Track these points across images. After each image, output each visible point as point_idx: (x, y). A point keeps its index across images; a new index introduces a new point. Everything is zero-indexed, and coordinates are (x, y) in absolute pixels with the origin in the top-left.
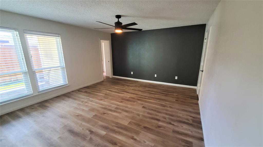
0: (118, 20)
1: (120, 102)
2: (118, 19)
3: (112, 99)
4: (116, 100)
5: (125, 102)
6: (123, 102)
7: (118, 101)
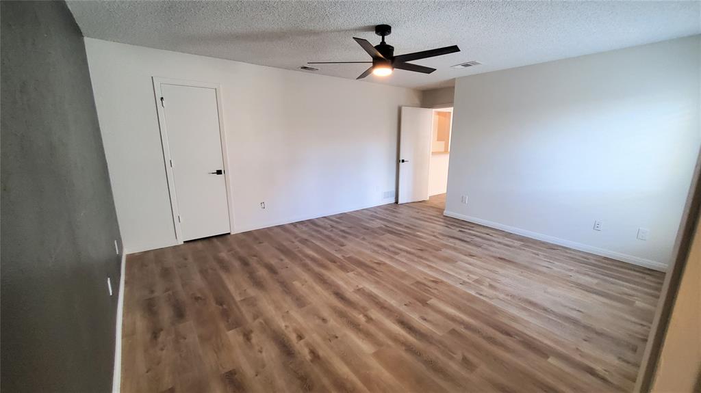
0: (383, 39)
1: (385, 264)
2: (381, 37)
3: (404, 276)
4: (392, 271)
5: (371, 261)
6: (376, 261)
7: (389, 266)
